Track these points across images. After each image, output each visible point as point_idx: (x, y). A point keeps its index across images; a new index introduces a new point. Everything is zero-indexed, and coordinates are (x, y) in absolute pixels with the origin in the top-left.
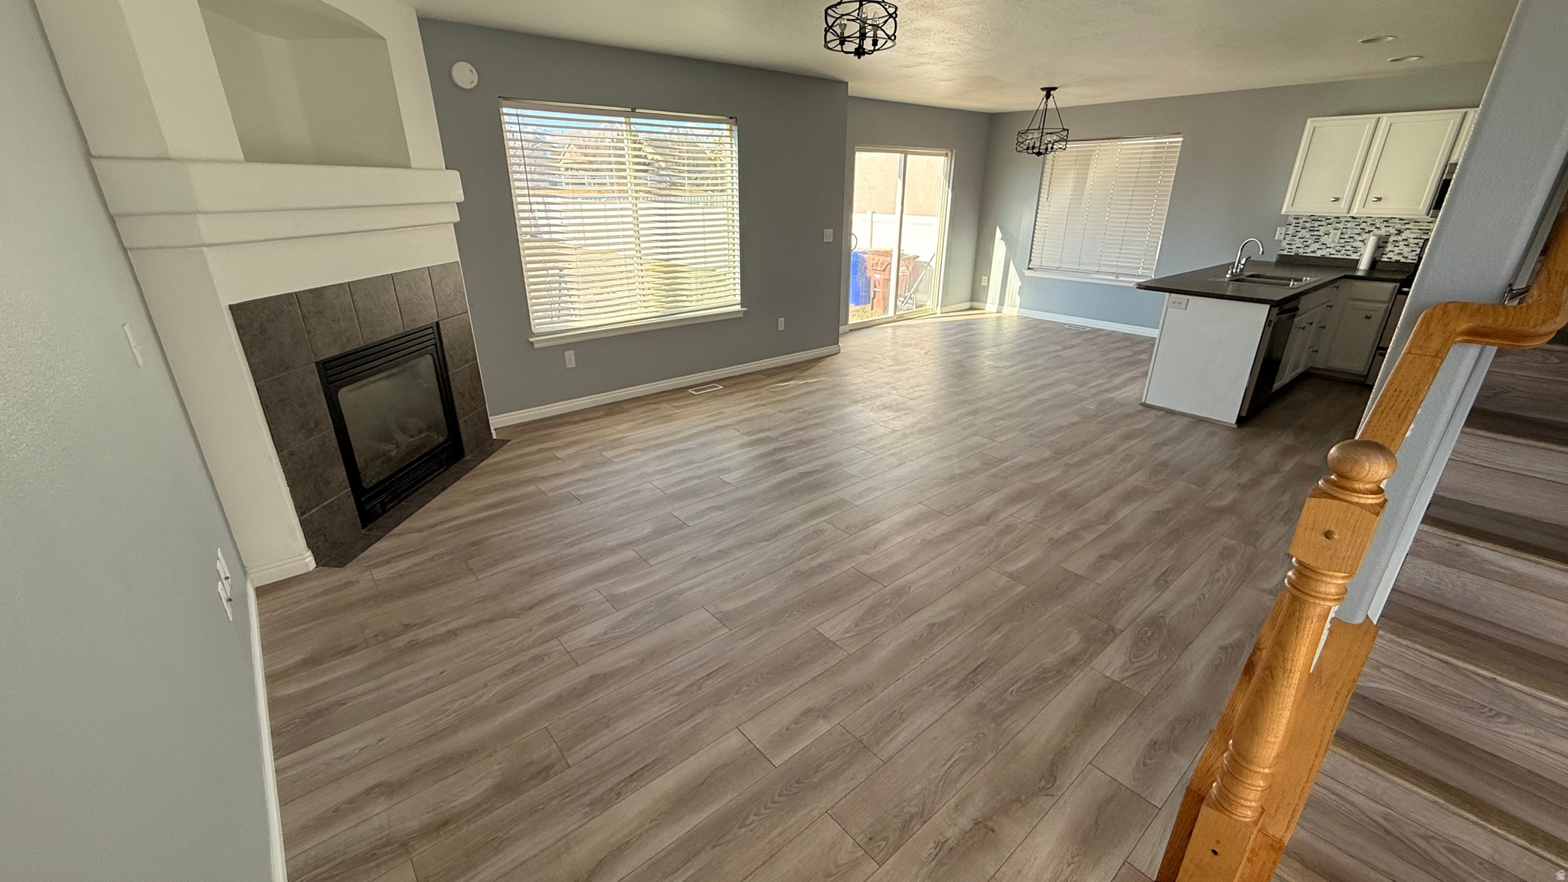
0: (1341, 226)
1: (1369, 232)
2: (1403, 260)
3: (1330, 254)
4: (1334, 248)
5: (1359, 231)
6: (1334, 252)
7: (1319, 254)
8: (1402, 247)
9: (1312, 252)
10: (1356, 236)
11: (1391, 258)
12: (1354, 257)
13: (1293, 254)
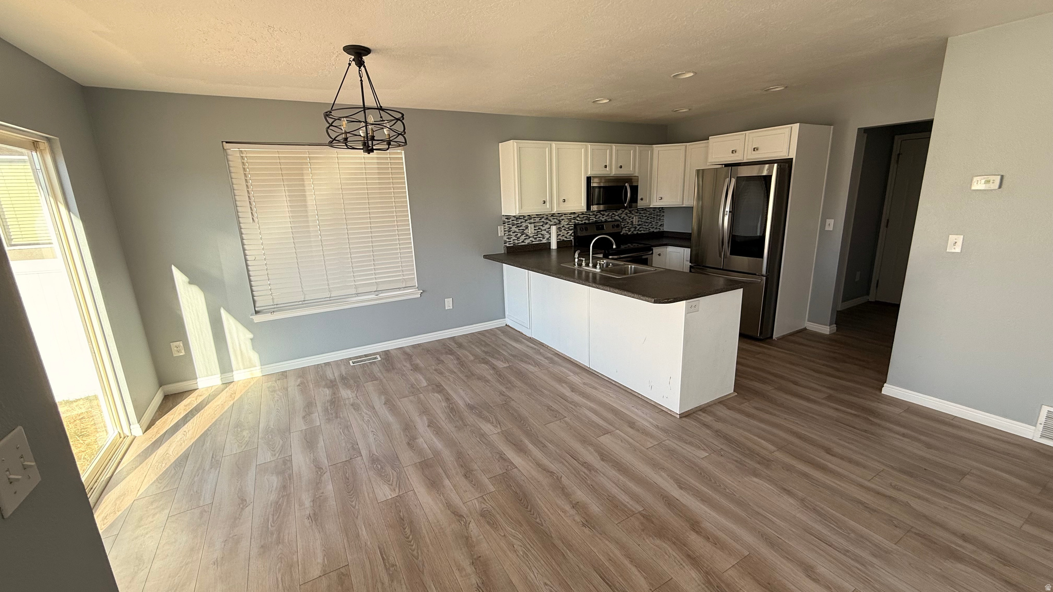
0: (532, 221)
1: (547, 223)
2: (565, 239)
3: (532, 242)
4: (533, 237)
5: (542, 224)
6: (534, 240)
7: (527, 242)
8: (563, 231)
9: (523, 242)
10: (541, 227)
11: (560, 239)
12: (544, 241)
13: (512, 245)
